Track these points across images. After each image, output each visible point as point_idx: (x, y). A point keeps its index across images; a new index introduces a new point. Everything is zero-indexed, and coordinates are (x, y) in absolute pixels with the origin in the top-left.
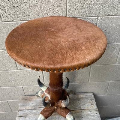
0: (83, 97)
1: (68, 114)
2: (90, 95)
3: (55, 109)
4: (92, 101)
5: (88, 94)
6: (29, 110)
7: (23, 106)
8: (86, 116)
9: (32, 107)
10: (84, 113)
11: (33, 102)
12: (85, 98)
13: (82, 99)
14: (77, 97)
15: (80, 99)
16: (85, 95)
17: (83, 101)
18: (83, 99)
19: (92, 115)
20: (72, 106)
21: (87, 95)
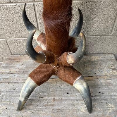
0: (99, 59)
1: (78, 78)
2: (109, 57)
3: (54, 69)
4: (113, 65)
5: (107, 56)
6: (14, 74)
7: (6, 67)
8: (106, 85)
9: (20, 70)
10: (101, 81)
11: (22, 64)
12: (102, 60)
13: (97, 61)
14: (89, 59)
15: (95, 61)
16: (102, 56)
17: (98, 64)
18: (99, 62)
19: (114, 84)
20: (82, 70)
21: (104, 56)
